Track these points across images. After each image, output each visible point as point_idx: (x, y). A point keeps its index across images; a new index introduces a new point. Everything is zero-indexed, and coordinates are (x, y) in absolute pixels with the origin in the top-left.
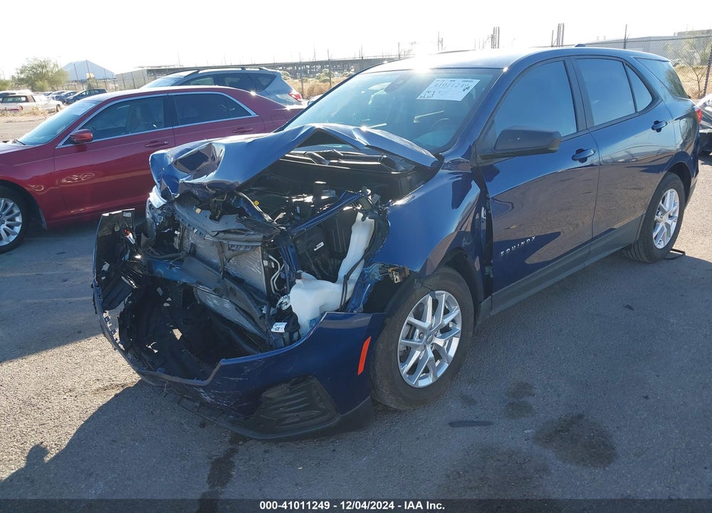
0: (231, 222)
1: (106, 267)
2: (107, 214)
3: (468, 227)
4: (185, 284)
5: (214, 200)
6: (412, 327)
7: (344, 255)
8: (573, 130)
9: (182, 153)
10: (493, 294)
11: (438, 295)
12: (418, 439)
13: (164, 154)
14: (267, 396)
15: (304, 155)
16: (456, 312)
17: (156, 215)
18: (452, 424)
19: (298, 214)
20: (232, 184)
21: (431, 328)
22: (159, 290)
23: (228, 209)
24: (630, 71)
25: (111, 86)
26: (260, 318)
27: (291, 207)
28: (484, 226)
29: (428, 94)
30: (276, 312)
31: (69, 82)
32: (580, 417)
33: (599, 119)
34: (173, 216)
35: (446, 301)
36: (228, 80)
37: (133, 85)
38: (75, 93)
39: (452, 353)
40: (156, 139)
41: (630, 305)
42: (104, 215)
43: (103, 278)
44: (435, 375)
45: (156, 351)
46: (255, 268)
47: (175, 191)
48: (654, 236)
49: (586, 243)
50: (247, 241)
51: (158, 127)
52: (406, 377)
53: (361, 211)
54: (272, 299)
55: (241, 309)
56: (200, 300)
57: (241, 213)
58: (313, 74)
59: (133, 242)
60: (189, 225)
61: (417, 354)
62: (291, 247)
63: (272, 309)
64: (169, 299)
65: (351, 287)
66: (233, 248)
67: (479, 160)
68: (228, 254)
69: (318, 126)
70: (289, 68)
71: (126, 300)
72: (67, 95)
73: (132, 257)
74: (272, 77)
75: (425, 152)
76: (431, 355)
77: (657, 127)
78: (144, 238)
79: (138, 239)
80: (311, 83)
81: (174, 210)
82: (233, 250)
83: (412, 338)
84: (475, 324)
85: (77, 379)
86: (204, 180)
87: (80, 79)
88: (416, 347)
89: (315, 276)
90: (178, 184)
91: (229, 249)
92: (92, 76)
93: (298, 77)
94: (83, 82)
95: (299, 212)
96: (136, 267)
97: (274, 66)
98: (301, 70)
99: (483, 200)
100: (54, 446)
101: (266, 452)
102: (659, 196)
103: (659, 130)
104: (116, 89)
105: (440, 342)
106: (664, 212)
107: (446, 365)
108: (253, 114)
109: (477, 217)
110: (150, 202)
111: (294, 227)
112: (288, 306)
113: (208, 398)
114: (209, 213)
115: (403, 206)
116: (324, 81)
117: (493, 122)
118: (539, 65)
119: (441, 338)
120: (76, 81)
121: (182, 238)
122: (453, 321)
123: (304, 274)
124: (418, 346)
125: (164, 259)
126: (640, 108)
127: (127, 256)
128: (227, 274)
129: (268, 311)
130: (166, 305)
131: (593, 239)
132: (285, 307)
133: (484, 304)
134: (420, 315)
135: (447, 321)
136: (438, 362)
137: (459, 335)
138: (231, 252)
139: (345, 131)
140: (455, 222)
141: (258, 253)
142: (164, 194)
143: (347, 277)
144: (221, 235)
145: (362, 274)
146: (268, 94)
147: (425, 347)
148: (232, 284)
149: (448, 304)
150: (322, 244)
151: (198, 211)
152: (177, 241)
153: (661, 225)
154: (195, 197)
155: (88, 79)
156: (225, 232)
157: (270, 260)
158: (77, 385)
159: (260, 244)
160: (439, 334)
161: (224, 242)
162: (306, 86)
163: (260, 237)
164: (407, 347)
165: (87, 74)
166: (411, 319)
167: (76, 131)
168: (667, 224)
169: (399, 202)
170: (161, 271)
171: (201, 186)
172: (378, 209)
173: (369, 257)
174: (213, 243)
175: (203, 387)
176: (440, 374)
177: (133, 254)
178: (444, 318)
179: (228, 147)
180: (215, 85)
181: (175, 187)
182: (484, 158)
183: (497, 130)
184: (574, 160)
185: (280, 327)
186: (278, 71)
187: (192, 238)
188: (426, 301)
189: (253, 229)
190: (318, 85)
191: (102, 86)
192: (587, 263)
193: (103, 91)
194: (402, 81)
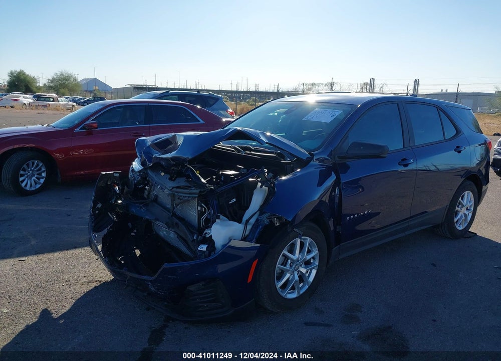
0: (182, 182)
1: (99, 205)
2: (104, 173)
3: (326, 199)
4: (147, 220)
5: (172, 168)
6: (286, 258)
7: (247, 207)
8: (401, 146)
9: (156, 140)
10: (341, 244)
11: (304, 239)
12: (283, 330)
13: (145, 139)
14: (190, 289)
15: (230, 147)
16: (315, 252)
17: (135, 175)
18: (306, 324)
19: (222, 181)
20: (185, 159)
21: (298, 260)
22: (130, 224)
23: (180, 174)
24: (441, 113)
25: (109, 96)
26: (192, 241)
27: (219, 177)
28: (337, 200)
29: (310, 117)
30: (202, 238)
31: (82, 91)
32: (390, 327)
33: (418, 142)
34: (146, 178)
35: (309, 244)
36: (187, 98)
37: (123, 96)
38: (85, 98)
39: (311, 279)
40: (137, 132)
41: (434, 263)
42: (102, 173)
43: (97, 212)
44: (299, 292)
45: (123, 262)
46: (192, 211)
47: (150, 162)
48: (455, 221)
49: (407, 219)
50: (190, 194)
51: (140, 124)
52: (280, 291)
53: (260, 182)
54: (200, 230)
55: (180, 236)
56: (155, 231)
57: (188, 177)
58: (244, 99)
59: (118, 192)
60: (155, 183)
61: (288, 276)
62: (216, 199)
63: (200, 237)
64: (135, 231)
65: (249, 227)
66: (181, 198)
67: (337, 158)
68: (177, 201)
69: (239, 128)
70: (229, 95)
71: (109, 227)
72: (79, 100)
73: (116, 201)
74: (217, 99)
75: (302, 150)
76: (297, 278)
77: (458, 150)
78: (126, 189)
79: (122, 190)
80: (242, 105)
81: (147, 174)
82: (181, 199)
83: (285, 265)
84: (328, 262)
85: (72, 275)
86: (169, 155)
87: (89, 90)
88: (288, 271)
89: (228, 219)
90: (152, 158)
91: (178, 198)
92: (97, 88)
93: (235, 101)
94: (91, 92)
95: (223, 180)
96: (117, 208)
97: (219, 92)
98: (236, 96)
99: (337, 183)
100: (54, 312)
101: (186, 328)
102: (458, 194)
103: (459, 152)
104: (112, 98)
105: (304, 270)
106: (463, 206)
107: (307, 287)
108: (202, 122)
109: (333, 194)
110: (132, 167)
111: (219, 187)
112: (210, 235)
113: (153, 289)
114: (168, 176)
115: (285, 180)
116: (251, 105)
117: (348, 136)
118: (381, 105)
119: (304, 268)
120: (86, 91)
121: (150, 191)
122: (313, 258)
123: (221, 217)
124: (289, 270)
125: (137, 203)
126: (447, 137)
127: (113, 200)
128: (174, 215)
129: (197, 238)
130: (132, 234)
131: (411, 217)
132: (208, 236)
133: (335, 249)
134: (292, 251)
135: (309, 257)
136: (302, 284)
137: (317, 268)
138: (179, 201)
139: (255, 133)
140: (318, 194)
141: (196, 202)
142: (143, 163)
143: (247, 221)
144: (175, 189)
145: (257, 220)
146: (213, 110)
147: (293, 272)
148: (177, 221)
149: (311, 247)
150: (235, 200)
151: (163, 174)
152: (146, 192)
153: (460, 214)
154: (162, 166)
155: (94, 90)
156: (177, 187)
157: (202, 207)
158: (71, 278)
159: (197, 196)
160: (303, 266)
161: (176, 194)
162: (239, 107)
163: (197, 191)
164: (282, 270)
165: (94, 87)
166: (285, 252)
167: (89, 122)
168: (465, 214)
169: (284, 178)
170: (134, 210)
171: (167, 159)
172: (270, 181)
173: (262, 210)
174: (169, 195)
175: (151, 281)
176: (302, 292)
177: (118, 199)
178: (307, 255)
179: (185, 137)
180: (179, 101)
181: (150, 159)
182: (339, 157)
183: (350, 141)
184: (400, 165)
185: (203, 248)
186: (220, 96)
187: (156, 191)
188: (296, 242)
189: (194, 186)
190: (247, 107)
191: (103, 96)
192: (407, 233)
193: (103, 99)
194: (295, 108)
